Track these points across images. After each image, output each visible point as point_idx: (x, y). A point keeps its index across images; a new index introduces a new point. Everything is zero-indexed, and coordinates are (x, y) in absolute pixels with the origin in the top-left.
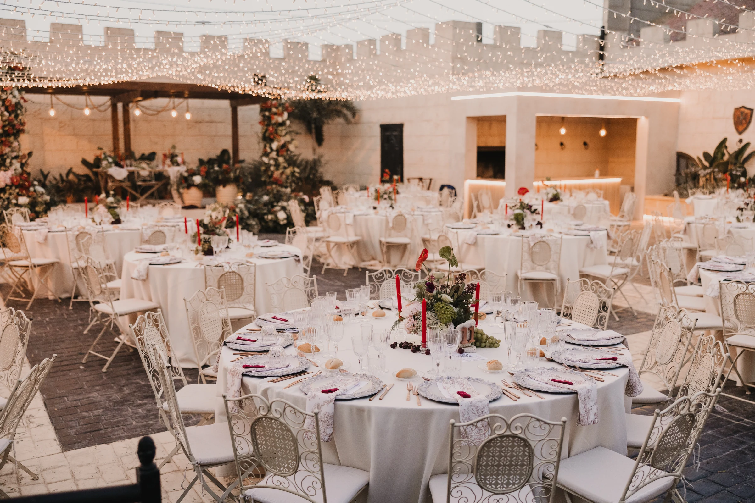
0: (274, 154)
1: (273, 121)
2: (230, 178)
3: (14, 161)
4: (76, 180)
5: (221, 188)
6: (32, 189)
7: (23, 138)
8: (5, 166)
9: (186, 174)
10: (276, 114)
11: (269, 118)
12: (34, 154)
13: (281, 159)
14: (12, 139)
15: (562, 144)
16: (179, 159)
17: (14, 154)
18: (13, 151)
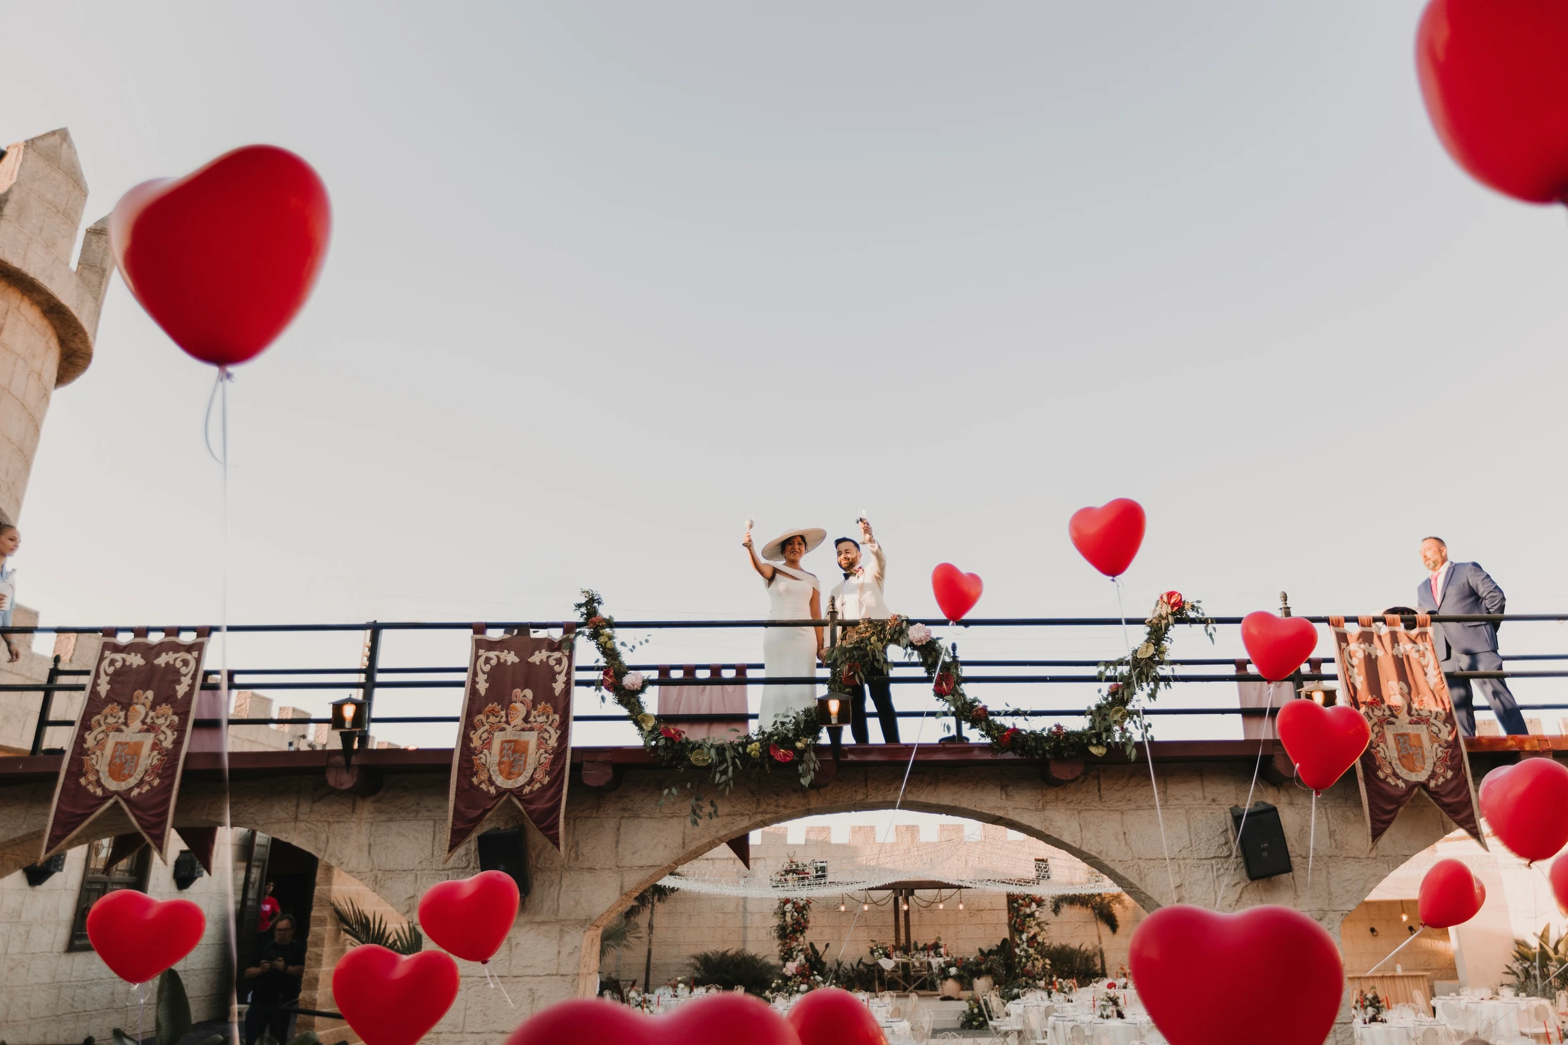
0: (1025, 945)
1: (1022, 913)
2: (981, 969)
3: (800, 954)
4: (865, 970)
5: (976, 980)
6: (812, 978)
7: (807, 933)
8: (792, 958)
9: (943, 965)
10: (1022, 905)
11: (1018, 910)
12: (830, 945)
13: (1031, 951)
14: (798, 935)
15: (1373, 930)
16: (942, 951)
17: (800, 947)
18: (799, 945)
